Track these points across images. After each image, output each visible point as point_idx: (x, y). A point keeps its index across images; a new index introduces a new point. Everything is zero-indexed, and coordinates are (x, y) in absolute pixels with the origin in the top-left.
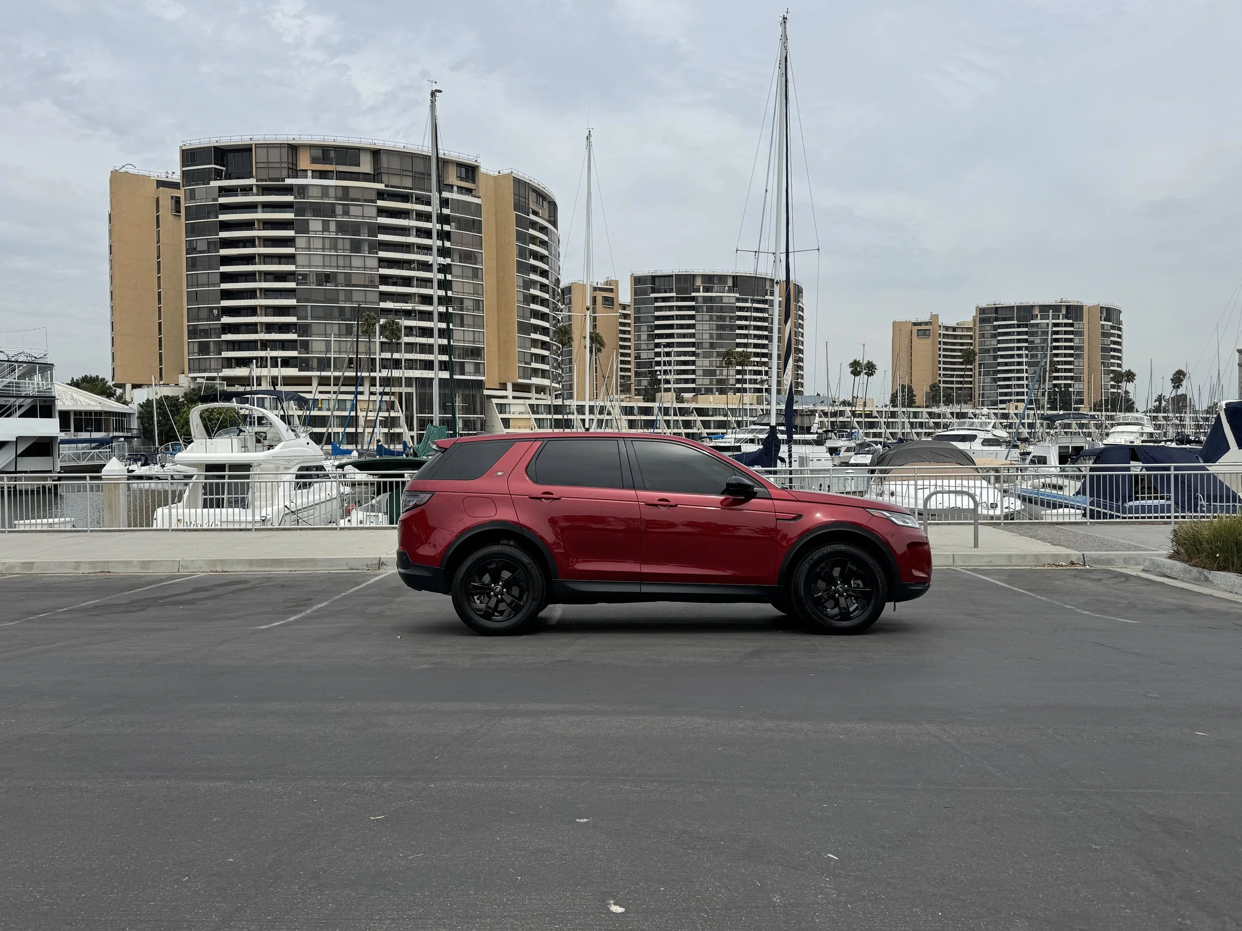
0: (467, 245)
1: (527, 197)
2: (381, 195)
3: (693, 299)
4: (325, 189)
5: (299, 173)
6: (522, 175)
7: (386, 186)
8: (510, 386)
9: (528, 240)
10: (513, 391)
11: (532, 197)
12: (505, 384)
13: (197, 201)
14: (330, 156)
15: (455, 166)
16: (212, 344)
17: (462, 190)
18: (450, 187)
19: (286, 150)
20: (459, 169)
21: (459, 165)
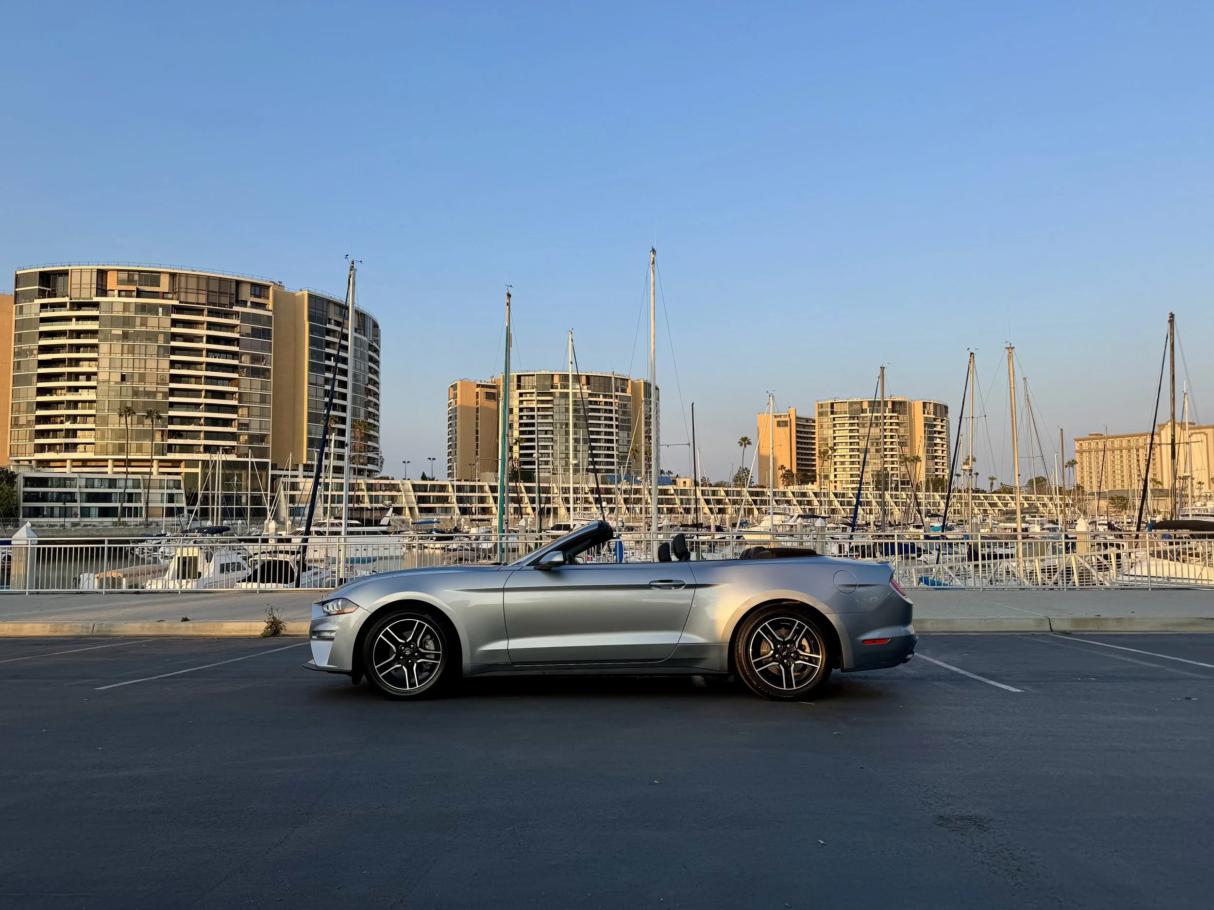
0: (256, 350)
1: (325, 310)
2: (178, 309)
3: (551, 394)
4: (126, 306)
5: (110, 293)
6: (321, 292)
7: (180, 302)
8: (301, 468)
9: (324, 345)
10: (304, 471)
11: (332, 308)
12: (297, 465)
13: (24, 316)
14: (135, 279)
15: (249, 286)
16: (28, 432)
17: (255, 305)
18: (244, 304)
19: (95, 275)
20: (253, 288)
21: (253, 285)
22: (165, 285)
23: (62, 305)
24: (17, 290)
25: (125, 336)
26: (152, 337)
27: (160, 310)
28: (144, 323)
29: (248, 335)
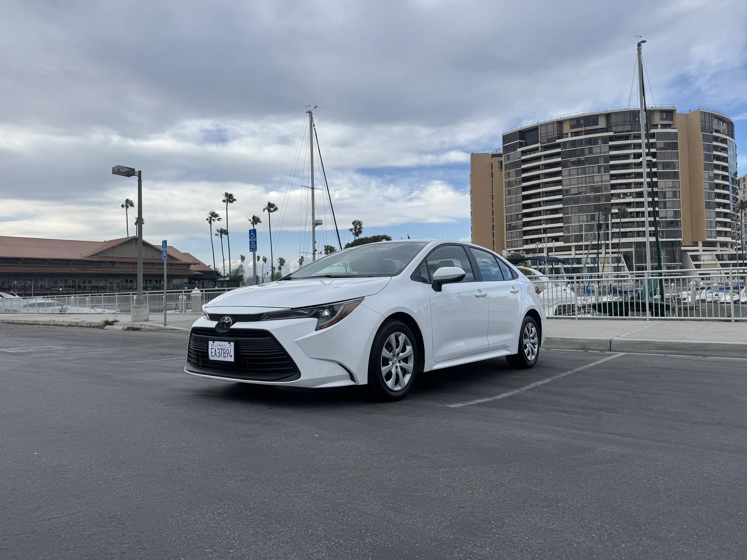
0: (667, 159)
1: (711, 122)
2: (611, 138)
4: (578, 141)
5: (564, 136)
6: (707, 109)
7: (615, 133)
8: (700, 244)
9: (712, 149)
10: (703, 246)
12: (697, 242)
13: (510, 160)
14: (581, 123)
15: (659, 113)
16: (518, 233)
17: (664, 126)
18: (656, 126)
19: (556, 125)
20: (662, 114)
21: (662, 111)
22: (602, 124)
23: (536, 150)
24: (504, 145)
25: (579, 163)
26: (595, 160)
27: (600, 141)
28: (591, 152)
29: (662, 149)
